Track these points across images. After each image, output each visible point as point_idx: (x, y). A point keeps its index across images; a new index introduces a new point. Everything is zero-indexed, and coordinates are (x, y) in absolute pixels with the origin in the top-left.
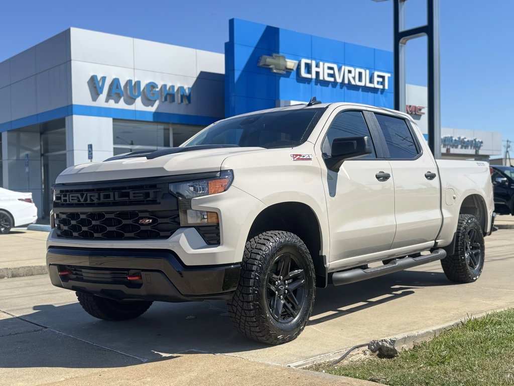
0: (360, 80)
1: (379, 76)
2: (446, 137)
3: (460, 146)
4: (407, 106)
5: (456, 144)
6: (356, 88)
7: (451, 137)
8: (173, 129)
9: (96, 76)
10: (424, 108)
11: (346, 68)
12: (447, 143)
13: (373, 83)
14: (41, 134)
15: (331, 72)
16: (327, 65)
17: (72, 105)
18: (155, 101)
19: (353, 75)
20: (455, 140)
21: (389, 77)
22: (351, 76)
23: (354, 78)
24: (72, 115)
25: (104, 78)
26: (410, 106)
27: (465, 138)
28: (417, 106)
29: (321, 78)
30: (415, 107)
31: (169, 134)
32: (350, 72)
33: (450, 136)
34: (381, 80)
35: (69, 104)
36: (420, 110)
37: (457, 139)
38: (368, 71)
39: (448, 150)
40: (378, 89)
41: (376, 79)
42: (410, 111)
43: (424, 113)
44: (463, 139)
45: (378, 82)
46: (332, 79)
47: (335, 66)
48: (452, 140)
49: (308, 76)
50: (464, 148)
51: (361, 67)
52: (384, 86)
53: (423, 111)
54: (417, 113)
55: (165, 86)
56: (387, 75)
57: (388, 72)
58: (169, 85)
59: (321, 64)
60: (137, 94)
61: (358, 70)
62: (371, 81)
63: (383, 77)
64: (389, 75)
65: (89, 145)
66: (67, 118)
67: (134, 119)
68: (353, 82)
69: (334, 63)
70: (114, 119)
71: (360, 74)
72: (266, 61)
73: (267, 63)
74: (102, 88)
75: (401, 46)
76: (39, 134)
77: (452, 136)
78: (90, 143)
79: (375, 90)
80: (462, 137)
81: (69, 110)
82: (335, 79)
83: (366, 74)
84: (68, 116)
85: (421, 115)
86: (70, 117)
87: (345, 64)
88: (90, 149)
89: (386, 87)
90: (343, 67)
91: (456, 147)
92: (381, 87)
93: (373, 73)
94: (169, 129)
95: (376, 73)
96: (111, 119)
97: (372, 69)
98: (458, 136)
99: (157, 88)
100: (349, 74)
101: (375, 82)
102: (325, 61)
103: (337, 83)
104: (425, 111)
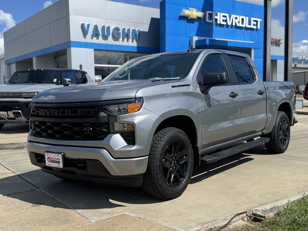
0: (243, 23)
1: (254, 21)
2: (294, 58)
3: (302, 63)
4: (271, 39)
5: (300, 62)
6: (241, 28)
7: (298, 58)
8: (129, 55)
9: (84, 24)
10: (281, 40)
11: (233, 16)
12: (295, 61)
13: (251, 25)
14: (55, 58)
15: (225, 19)
16: (222, 14)
17: (70, 41)
18: (119, 38)
19: (238, 20)
20: (300, 59)
21: (260, 21)
22: (237, 21)
23: (239, 22)
24: (71, 47)
25: (88, 25)
26: (273, 39)
27: (306, 58)
28: (277, 39)
29: (218, 22)
30: (276, 40)
31: (127, 58)
32: (236, 18)
33: (296, 57)
34: (255, 23)
35: (69, 41)
36: (279, 41)
37: (301, 59)
38: (247, 18)
39: (295, 65)
40: (254, 29)
41: (252, 23)
42: (273, 42)
43: (281, 43)
44: (305, 59)
45: (254, 25)
46: (225, 23)
47: (227, 15)
48: (298, 59)
49: (211, 21)
50: (305, 64)
51: (244, 15)
52: (257, 27)
53: (281, 42)
54: (277, 43)
55: (124, 29)
56: (259, 20)
57: (260, 18)
58: (127, 28)
59: (219, 14)
60: (108, 34)
61: (242, 17)
62: (250, 24)
63: (257, 21)
64: (261, 20)
65: (80, 65)
66: (68, 49)
67: (106, 49)
68: (238, 25)
69: (227, 13)
70: (95, 50)
71: (243, 19)
72: (184, 13)
73: (185, 14)
74: (87, 31)
75: (269, 2)
76: (54, 58)
77: (298, 56)
78: (81, 64)
79: (252, 29)
80: (304, 58)
81: (69, 44)
82: (227, 23)
83: (246, 19)
84: (68, 48)
85: (279, 45)
86: (69, 48)
87: (233, 14)
88: (81, 68)
89: (259, 28)
90: (232, 15)
91: (301, 63)
92: (255, 27)
93: (251, 19)
94: (127, 55)
95: (253, 19)
96: (93, 49)
97: (250, 17)
98: (302, 57)
99: (120, 30)
100: (236, 20)
101: (252, 24)
102: (221, 12)
103: (229, 25)
104: (283, 42)
